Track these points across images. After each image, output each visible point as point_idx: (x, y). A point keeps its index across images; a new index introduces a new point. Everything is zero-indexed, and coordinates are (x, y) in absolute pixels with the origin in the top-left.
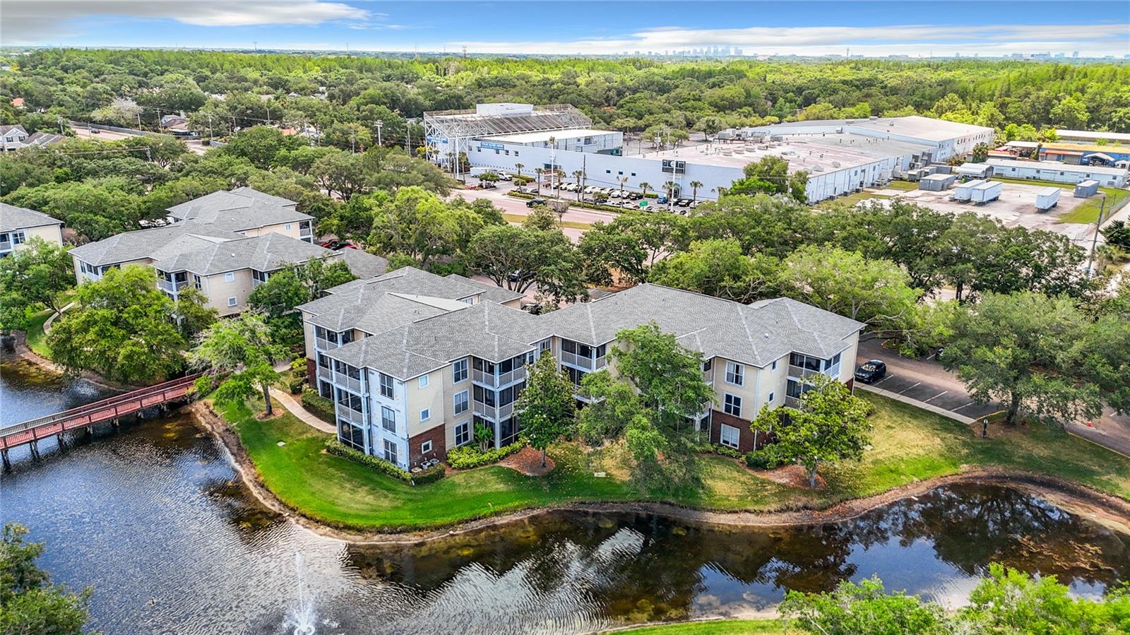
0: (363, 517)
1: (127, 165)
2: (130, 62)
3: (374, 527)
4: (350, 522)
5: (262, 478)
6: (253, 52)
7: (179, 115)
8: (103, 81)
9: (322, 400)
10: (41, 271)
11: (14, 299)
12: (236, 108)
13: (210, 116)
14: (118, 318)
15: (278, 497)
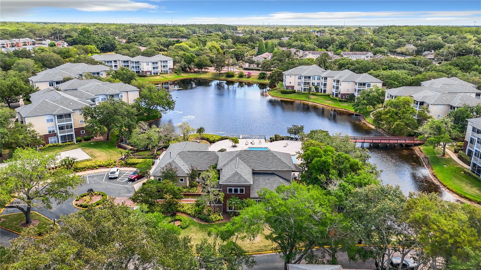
0: (473, 196)
1: (408, 67)
2: (415, 31)
3: (476, 201)
4: (467, 196)
5: (435, 174)
6: (473, 26)
7: (431, 51)
8: (403, 38)
9: (467, 156)
10: (375, 95)
11: (365, 103)
12: (458, 49)
13: (445, 52)
14: (397, 113)
15: (440, 180)
